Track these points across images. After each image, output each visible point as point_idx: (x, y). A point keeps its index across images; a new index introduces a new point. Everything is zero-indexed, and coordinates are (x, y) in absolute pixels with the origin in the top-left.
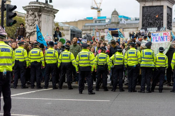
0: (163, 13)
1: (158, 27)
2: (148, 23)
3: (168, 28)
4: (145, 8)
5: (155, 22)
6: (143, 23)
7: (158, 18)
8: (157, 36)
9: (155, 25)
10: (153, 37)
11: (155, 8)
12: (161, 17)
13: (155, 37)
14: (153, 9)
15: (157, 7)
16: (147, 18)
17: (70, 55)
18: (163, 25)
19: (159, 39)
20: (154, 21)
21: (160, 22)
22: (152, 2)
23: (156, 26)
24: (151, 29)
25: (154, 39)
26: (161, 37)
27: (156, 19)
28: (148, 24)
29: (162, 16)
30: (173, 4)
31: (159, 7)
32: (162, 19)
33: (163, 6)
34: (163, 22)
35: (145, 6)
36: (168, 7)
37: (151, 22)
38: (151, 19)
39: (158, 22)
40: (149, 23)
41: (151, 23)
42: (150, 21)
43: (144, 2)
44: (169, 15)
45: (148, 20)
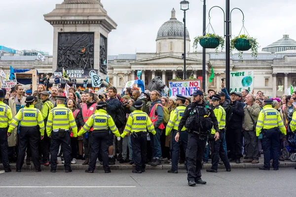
0: (93, 46)
1: (86, 68)
2: (67, 61)
3: (101, 71)
4: (62, 35)
5: (80, 59)
6: (60, 61)
7: (84, 54)
8: (179, 88)
9: (80, 65)
10: (172, 88)
11: (80, 36)
12: (90, 51)
13: (177, 88)
14: (76, 37)
15: (83, 35)
16: (66, 52)
17: (37, 115)
18: (93, 65)
19: (182, 92)
20: (78, 59)
21: (89, 60)
22: (76, 26)
23: (82, 67)
24: (73, 72)
25: (174, 92)
26: (186, 88)
27: (81, 55)
28: (69, 62)
29: (92, 50)
30: (108, 30)
31: (87, 34)
32: (92, 56)
33: (93, 33)
34: (93, 61)
35: (62, 31)
36: (101, 35)
37: (74, 59)
38: (74, 55)
39: (86, 61)
40: (70, 60)
41: (73, 61)
42: (72, 58)
43: (62, 25)
44: (103, 49)
45: (69, 56)
